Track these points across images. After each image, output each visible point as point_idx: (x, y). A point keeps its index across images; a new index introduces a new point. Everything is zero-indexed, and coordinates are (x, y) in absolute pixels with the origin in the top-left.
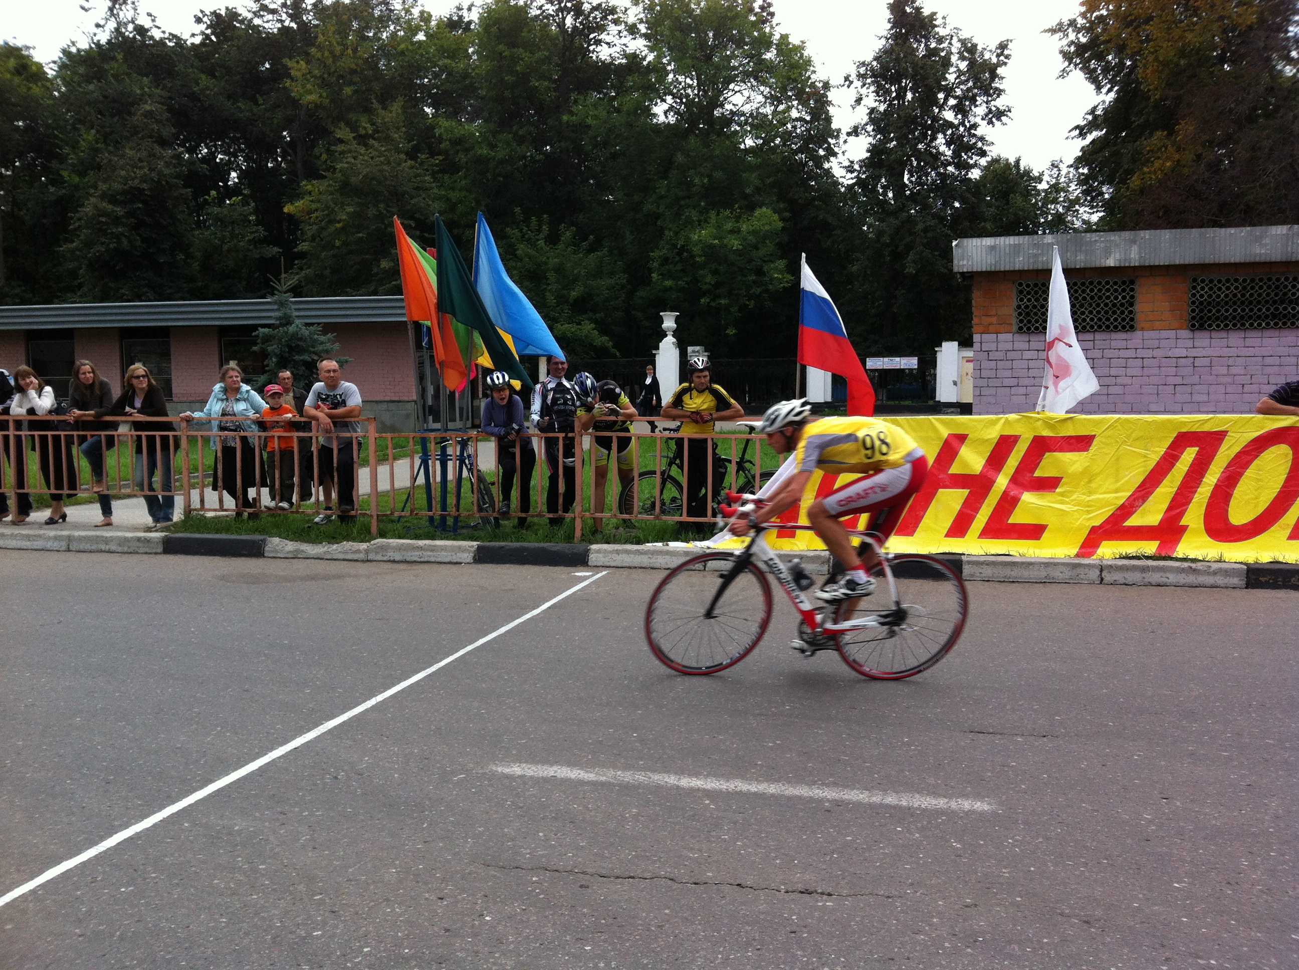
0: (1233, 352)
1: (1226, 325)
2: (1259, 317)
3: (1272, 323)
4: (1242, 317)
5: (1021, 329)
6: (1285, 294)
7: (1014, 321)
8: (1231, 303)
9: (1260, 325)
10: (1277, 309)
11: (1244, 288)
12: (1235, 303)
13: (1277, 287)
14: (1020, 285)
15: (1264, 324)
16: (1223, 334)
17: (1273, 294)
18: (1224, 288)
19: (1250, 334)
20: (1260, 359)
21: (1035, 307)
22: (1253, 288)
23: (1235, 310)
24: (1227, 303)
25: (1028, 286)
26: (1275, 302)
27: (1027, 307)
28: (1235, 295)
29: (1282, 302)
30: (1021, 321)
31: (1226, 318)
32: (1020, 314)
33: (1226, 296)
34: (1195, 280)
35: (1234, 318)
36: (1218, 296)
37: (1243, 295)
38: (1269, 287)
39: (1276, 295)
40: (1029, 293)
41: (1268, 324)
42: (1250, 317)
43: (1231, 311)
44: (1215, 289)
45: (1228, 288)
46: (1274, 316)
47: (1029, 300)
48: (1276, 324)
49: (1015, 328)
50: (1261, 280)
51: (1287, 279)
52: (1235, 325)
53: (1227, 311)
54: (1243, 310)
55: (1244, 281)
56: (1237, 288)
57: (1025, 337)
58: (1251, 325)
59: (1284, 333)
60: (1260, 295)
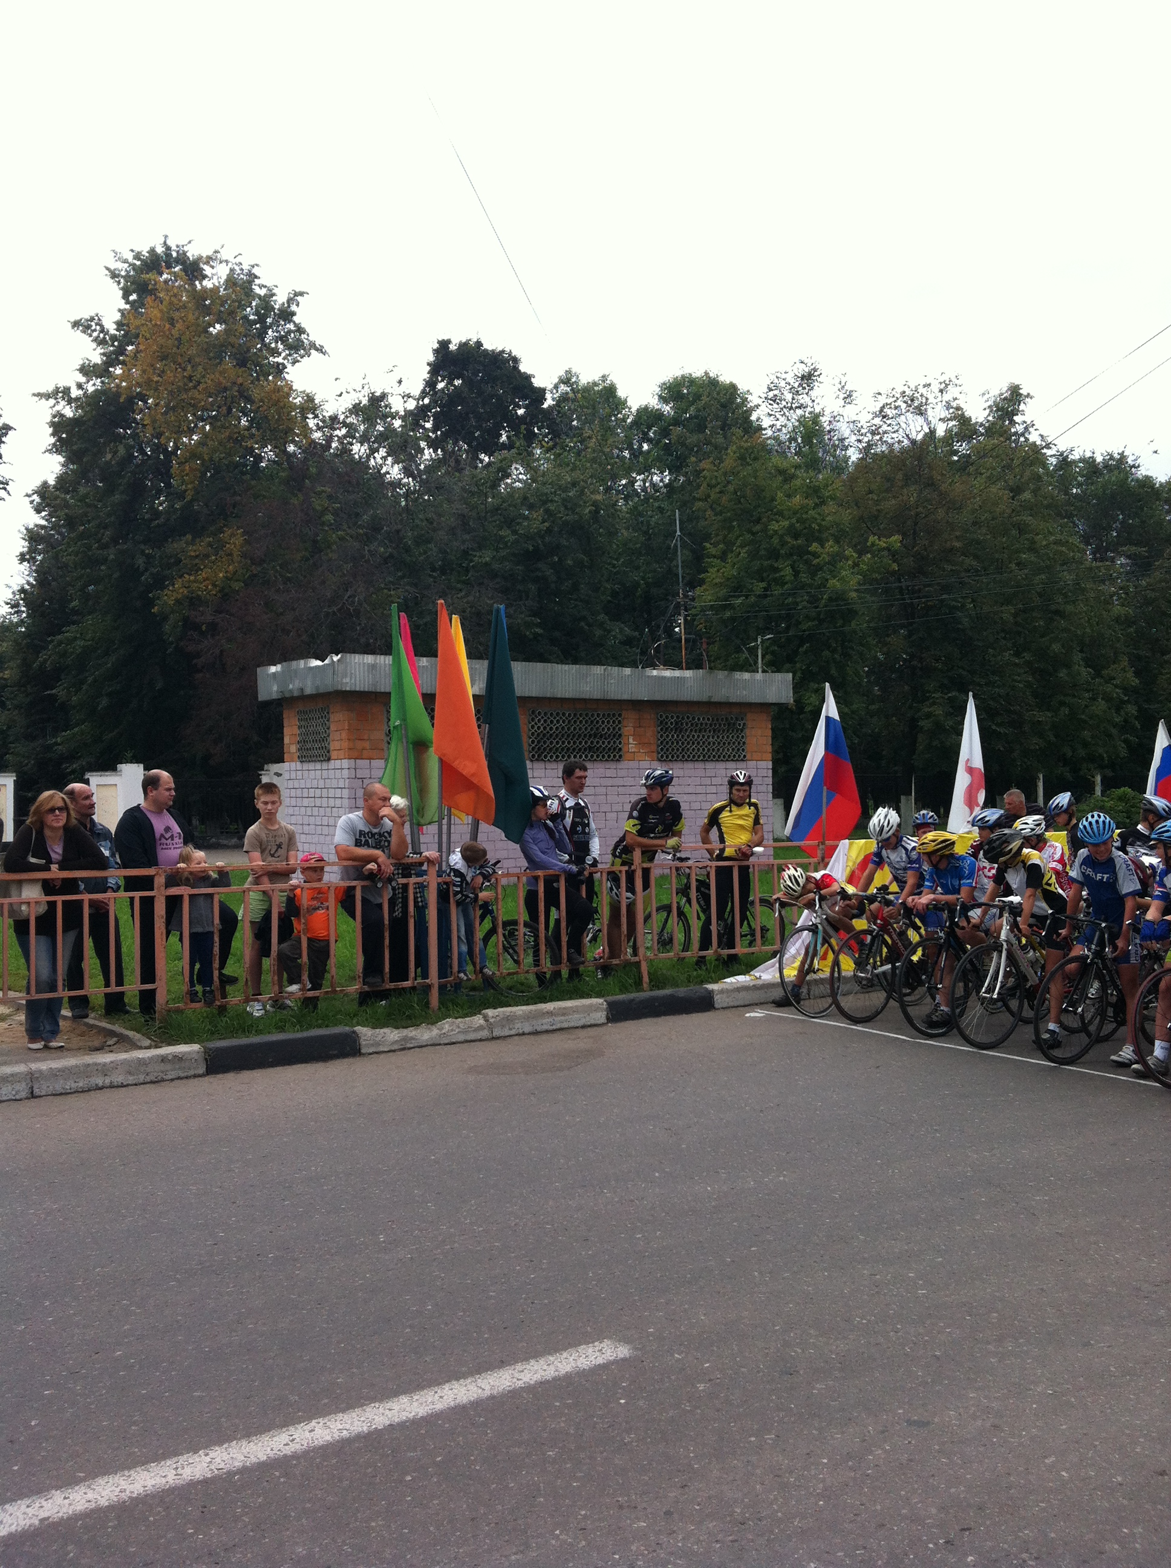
28: (563, 728)
34: (533, 712)
44: (549, 721)
54: (569, 743)
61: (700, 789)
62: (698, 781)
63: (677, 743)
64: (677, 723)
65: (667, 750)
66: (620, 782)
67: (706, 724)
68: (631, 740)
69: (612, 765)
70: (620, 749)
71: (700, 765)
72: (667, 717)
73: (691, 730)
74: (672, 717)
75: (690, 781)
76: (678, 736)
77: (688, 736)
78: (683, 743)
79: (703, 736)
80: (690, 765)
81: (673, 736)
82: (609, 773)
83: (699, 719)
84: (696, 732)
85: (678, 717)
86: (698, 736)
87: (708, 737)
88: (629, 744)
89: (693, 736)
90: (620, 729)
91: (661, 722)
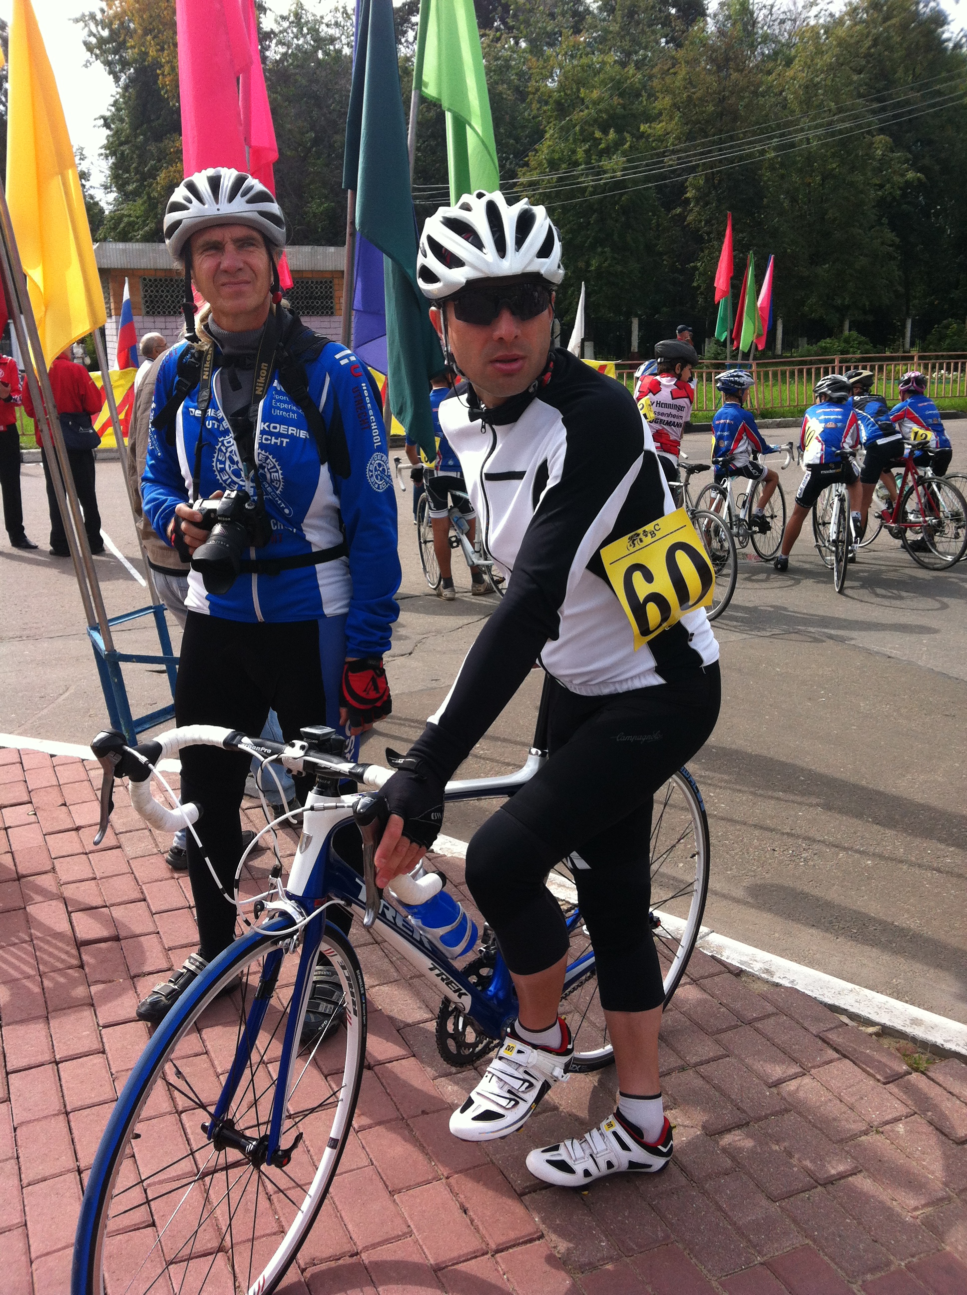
5: (148, 312)
6: (312, 293)
7: (143, 307)
10: (308, 303)
13: (307, 288)
14: (145, 279)
17: (304, 293)
21: (156, 296)
25: (150, 280)
26: (306, 298)
27: (151, 296)
29: (311, 298)
30: (148, 307)
32: (147, 302)
38: (302, 288)
40: (151, 286)
46: (307, 308)
47: (152, 291)
49: (144, 312)
51: (312, 282)
57: (151, 319)
60: (297, 293)
69: (326, 319)
70: (332, 308)
88: (340, 303)
90: (331, 292)
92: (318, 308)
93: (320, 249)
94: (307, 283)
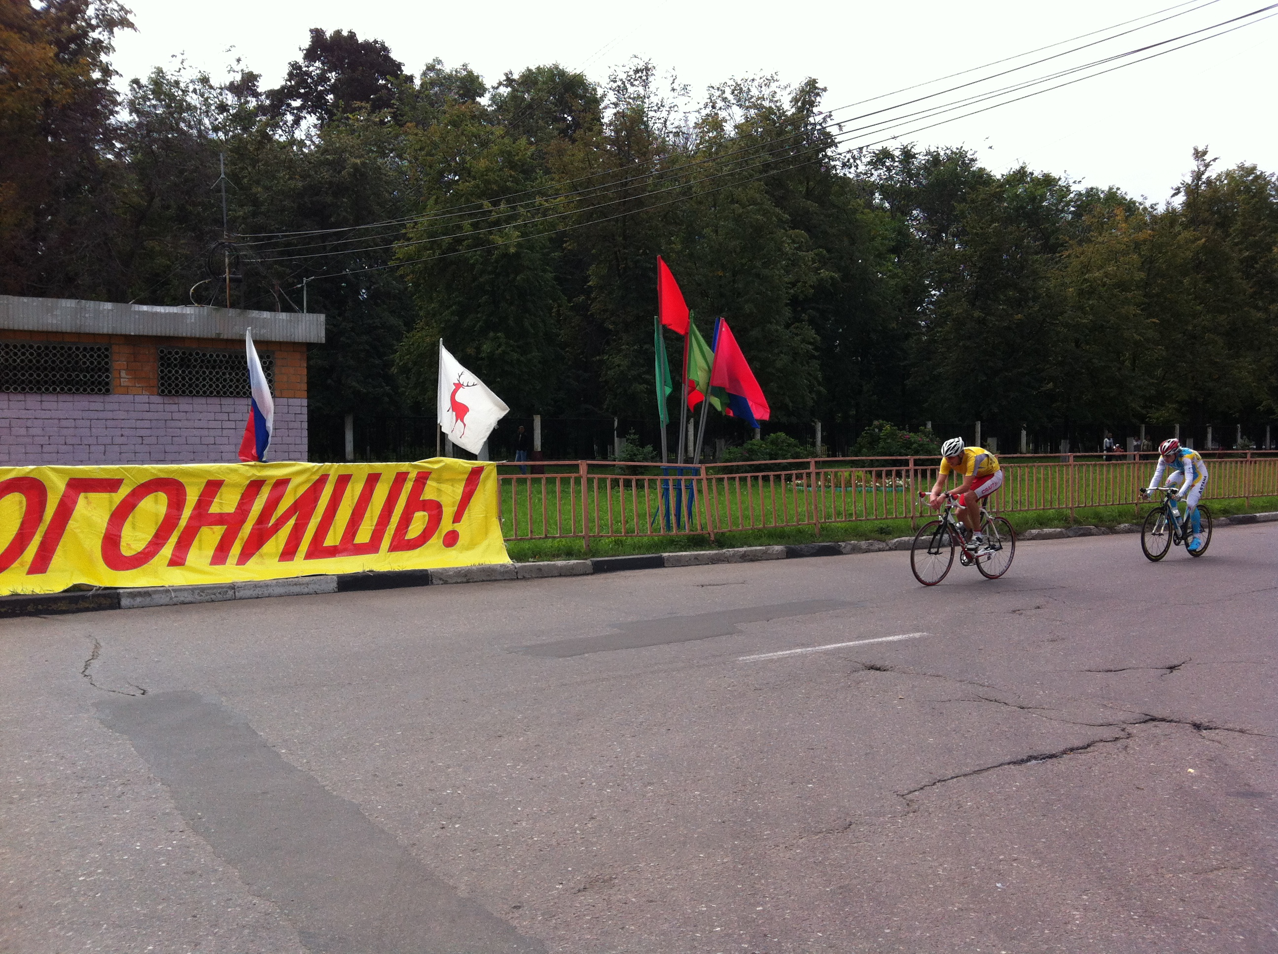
0: (30, 414)
1: (23, 389)
2: (54, 383)
3: (66, 389)
4: (38, 382)
6: (77, 363)
8: (26, 368)
9: (55, 389)
10: (70, 376)
11: (39, 355)
12: (30, 368)
13: (70, 356)
15: (58, 389)
16: (21, 397)
17: (65, 362)
18: (19, 354)
19: (45, 397)
20: (56, 421)
22: (47, 355)
23: (31, 375)
24: (22, 368)
26: (67, 370)
28: (30, 361)
31: (23, 382)
33: (22, 361)
35: (31, 382)
36: (15, 361)
37: (38, 362)
38: (62, 355)
39: (69, 362)
41: (62, 389)
42: (46, 382)
43: (27, 375)
44: (11, 354)
45: (23, 354)
46: (68, 383)
48: (70, 390)
50: (54, 348)
51: (78, 349)
52: (31, 389)
53: (23, 375)
54: (39, 375)
55: (39, 348)
56: (32, 354)
58: (47, 389)
59: (77, 398)
60: (54, 362)
61: (213, 424)
62: (211, 416)
63: (183, 379)
64: (182, 359)
65: (170, 385)
66: (110, 415)
67: (221, 361)
68: (123, 374)
69: (99, 398)
70: (107, 384)
71: (216, 400)
72: (170, 353)
73: (201, 367)
74: (177, 353)
75: (201, 416)
76: (183, 372)
77: (197, 372)
78: (190, 379)
79: (217, 373)
80: (203, 400)
81: (177, 372)
82: (93, 406)
83: (211, 356)
84: (207, 368)
85: (184, 353)
86: (211, 373)
87: (224, 374)
88: (120, 378)
89: (204, 373)
90: (107, 363)
91: (162, 358)
92: (85, 383)
93: (91, 305)
94: (70, 349)
